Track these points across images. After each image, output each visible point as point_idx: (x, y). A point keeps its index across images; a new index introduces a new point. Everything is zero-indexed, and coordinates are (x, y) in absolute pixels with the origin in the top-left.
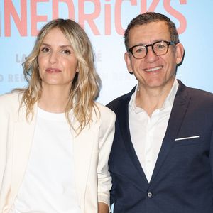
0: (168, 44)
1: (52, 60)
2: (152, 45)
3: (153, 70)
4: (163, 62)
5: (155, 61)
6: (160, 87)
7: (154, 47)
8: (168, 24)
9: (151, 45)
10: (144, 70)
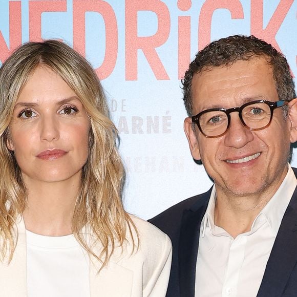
0: (273, 106)
1: (49, 134)
2: (239, 110)
3: (241, 161)
4: (262, 145)
5: (246, 144)
6: (255, 194)
7: (244, 112)
8: (272, 62)
9: (237, 109)
10: (225, 161)
